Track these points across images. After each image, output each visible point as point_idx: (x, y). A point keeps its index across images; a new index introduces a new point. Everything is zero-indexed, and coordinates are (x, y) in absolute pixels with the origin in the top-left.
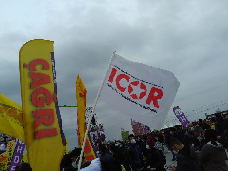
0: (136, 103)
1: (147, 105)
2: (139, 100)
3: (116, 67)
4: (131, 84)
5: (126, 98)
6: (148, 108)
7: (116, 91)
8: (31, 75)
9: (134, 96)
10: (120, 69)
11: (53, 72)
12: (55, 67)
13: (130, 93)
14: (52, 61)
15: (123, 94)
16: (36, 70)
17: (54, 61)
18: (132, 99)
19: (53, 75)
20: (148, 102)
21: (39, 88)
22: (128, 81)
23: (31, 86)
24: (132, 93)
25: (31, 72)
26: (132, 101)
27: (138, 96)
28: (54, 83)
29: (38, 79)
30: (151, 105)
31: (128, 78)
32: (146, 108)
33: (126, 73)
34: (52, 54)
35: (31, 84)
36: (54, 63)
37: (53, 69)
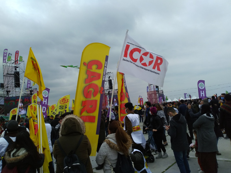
0: (145, 69)
1: (153, 70)
2: (148, 67)
3: (129, 43)
4: (142, 55)
5: (138, 66)
6: (154, 72)
7: (131, 62)
8: (88, 72)
9: (145, 64)
10: (132, 44)
11: (104, 71)
12: (106, 67)
13: (141, 62)
14: (105, 63)
15: (136, 63)
16: (92, 69)
17: (107, 62)
18: (142, 66)
19: (104, 73)
20: (154, 68)
21: (91, 84)
22: (140, 53)
23: (86, 81)
24: (143, 62)
25: (88, 69)
26: (142, 68)
27: (148, 64)
28: (103, 79)
29: (92, 77)
30: (156, 70)
31: (139, 51)
32: (152, 72)
33: (138, 46)
34: (107, 57)
35: (86, 79)
36: (107, 64)
37: (104, 69)
